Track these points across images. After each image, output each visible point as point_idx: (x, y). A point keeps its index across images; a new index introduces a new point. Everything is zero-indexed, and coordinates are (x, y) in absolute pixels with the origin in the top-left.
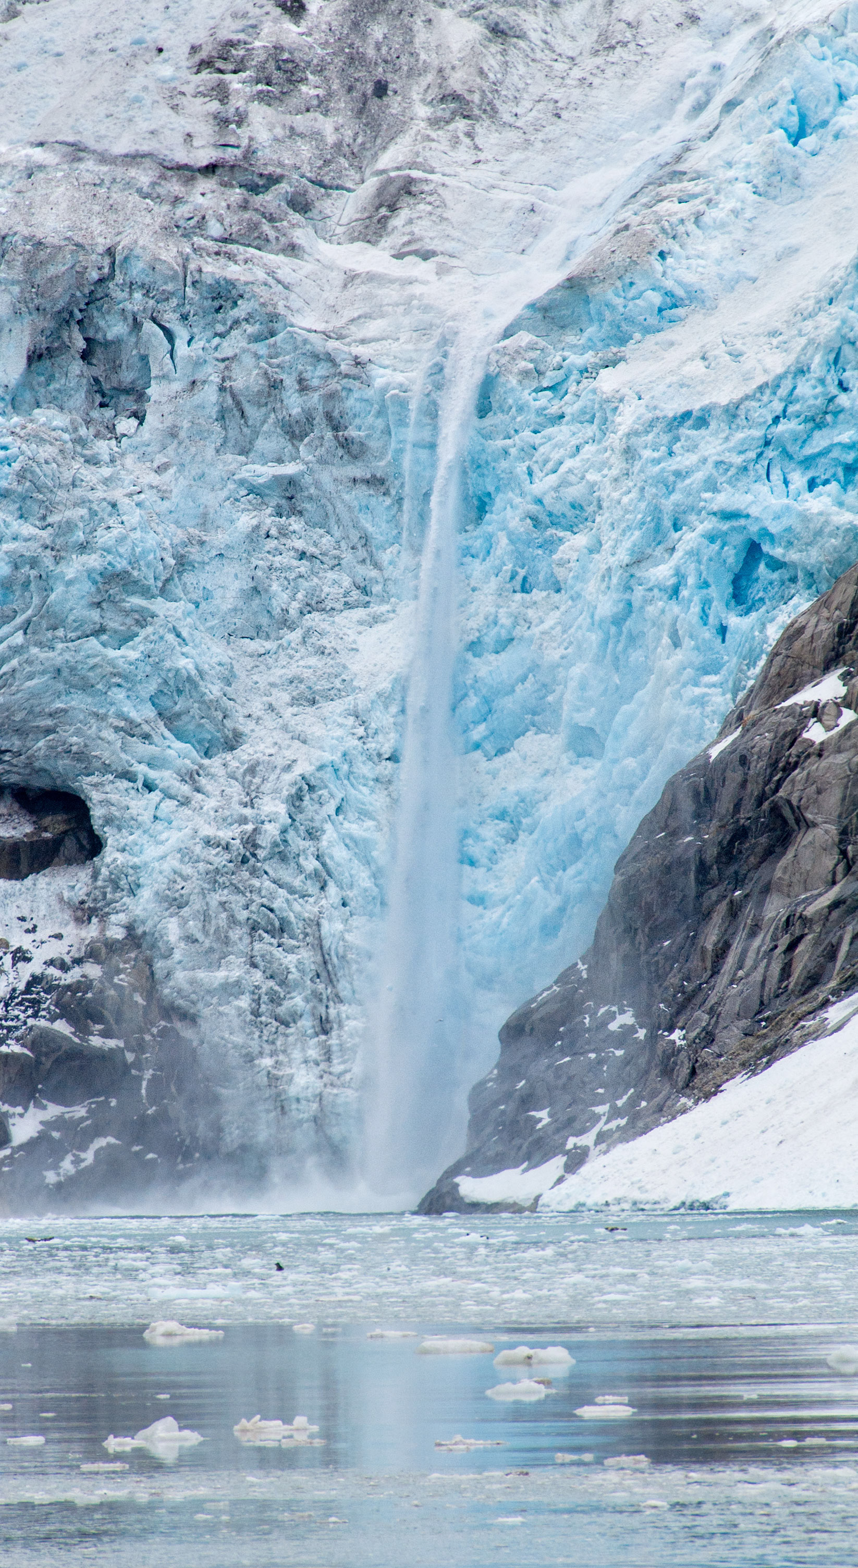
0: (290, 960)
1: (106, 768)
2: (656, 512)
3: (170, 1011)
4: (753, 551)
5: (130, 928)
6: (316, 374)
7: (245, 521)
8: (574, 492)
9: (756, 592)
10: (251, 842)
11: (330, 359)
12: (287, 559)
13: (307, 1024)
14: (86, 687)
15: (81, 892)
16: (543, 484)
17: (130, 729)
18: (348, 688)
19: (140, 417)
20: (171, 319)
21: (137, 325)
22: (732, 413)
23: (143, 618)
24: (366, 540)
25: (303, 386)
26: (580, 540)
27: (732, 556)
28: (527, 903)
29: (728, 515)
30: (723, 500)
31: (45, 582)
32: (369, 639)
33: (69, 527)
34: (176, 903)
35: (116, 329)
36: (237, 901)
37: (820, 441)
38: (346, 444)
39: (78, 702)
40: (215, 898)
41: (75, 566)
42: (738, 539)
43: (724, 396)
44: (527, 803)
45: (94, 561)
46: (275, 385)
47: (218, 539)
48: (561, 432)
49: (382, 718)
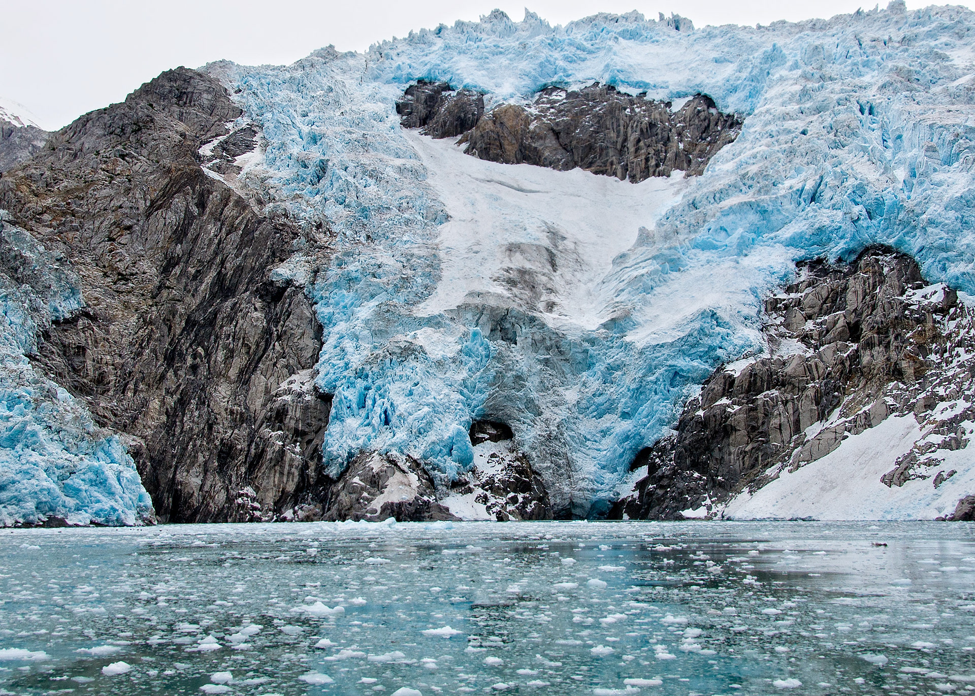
0: (561, 462)
1: (514, 419)
2: (650, 365)
3: (535, 473)
4: (676, 373)
5: (523, 454)
6: (553, 337)
7: (539, 367)
8: (619, 362)
9: (675, 383)
10: (549, 436)
11: (557, 334)
12: (547, 376)
13: (565, 476)
14: (511, 400)
15: (510, 445)
16: (609, 361)
17: (520, 410)
18: (566, 403)
19: (516, 344)
20: (521, 324)
21: (513, 325)
22: (672, 344)
23: (523, 386)
24: (563, 372)
25: (551, 339)
26: (619, 373)
27: (671, 375)
28: (615, 450)
29: (670, 366)
30: (669, 363)
31: (503, 377)
32: (567, 393)
33: (509, 365)
34: (533, 448)
35: (508, 326)
36: (547, 449)
37: (693, 351)
38: (560, 352)
39: (509, 403)
40: (542, 448)
41: (509, 374)
42: (673, 371)
43: (670, 340)
44: (609, 429)
45: (514, 373)
46: (544, 339)
47: (534, 370)
48: (613, 350)
49: (574, 410)
